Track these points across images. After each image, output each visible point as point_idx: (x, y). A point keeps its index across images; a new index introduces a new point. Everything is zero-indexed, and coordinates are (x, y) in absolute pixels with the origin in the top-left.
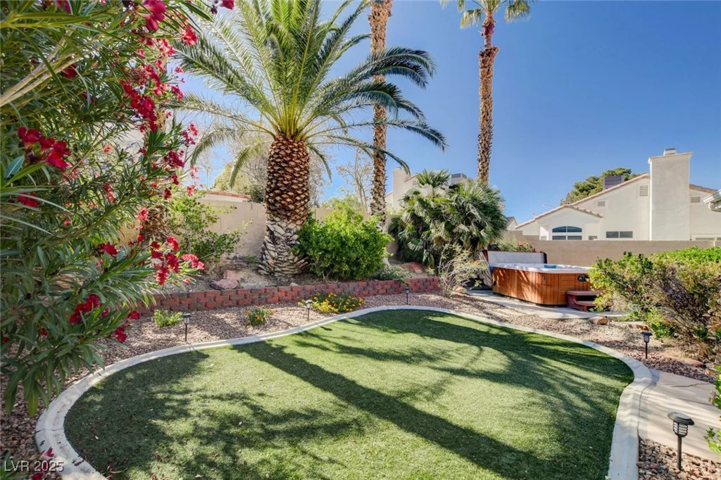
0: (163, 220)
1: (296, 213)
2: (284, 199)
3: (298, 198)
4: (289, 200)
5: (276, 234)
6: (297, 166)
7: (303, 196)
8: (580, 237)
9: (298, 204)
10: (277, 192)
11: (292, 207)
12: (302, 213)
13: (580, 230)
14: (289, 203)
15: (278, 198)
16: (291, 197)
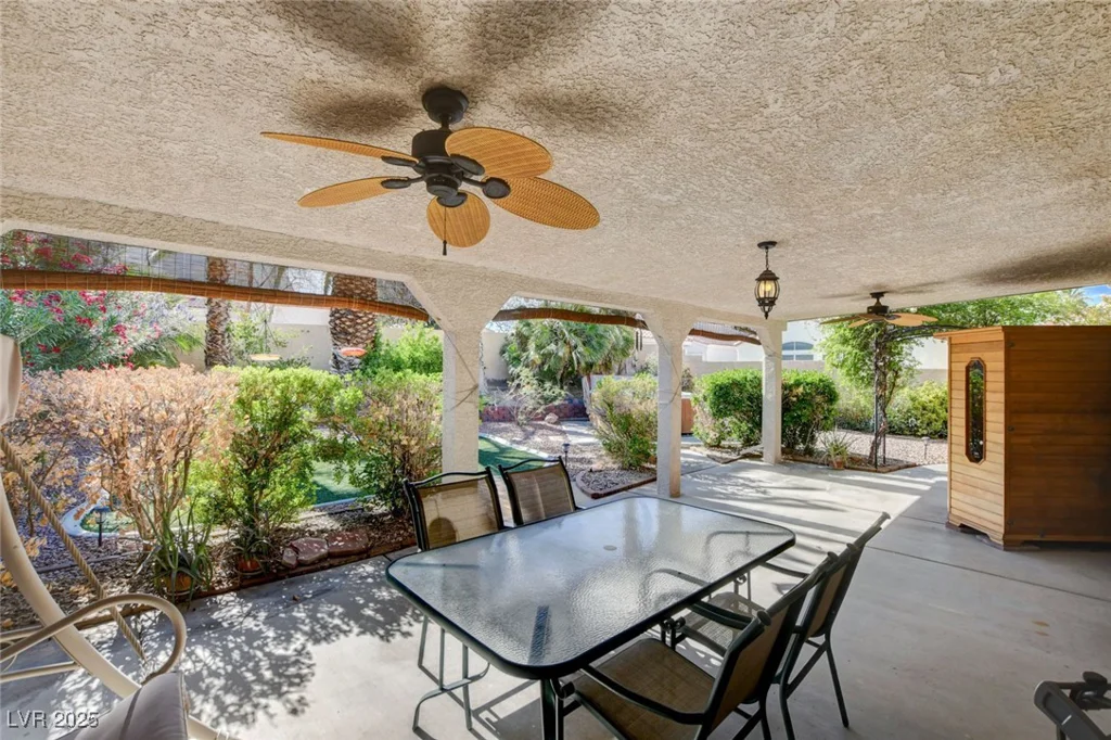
0: (224, 347)
1: (357, 337)
2: (344, 323)
3: (359, 321)
4: (348, 323)
5: (339, 359)
6: (357, 288)
7: (365, 319)
8: (811, 357)
9: (359, 327)
10: (337, 315)
11: (351, 330)
12: (364, 336)
13: (809, 347)
14: (349, 327)
15: (338, 322)
16: (351, 320)
